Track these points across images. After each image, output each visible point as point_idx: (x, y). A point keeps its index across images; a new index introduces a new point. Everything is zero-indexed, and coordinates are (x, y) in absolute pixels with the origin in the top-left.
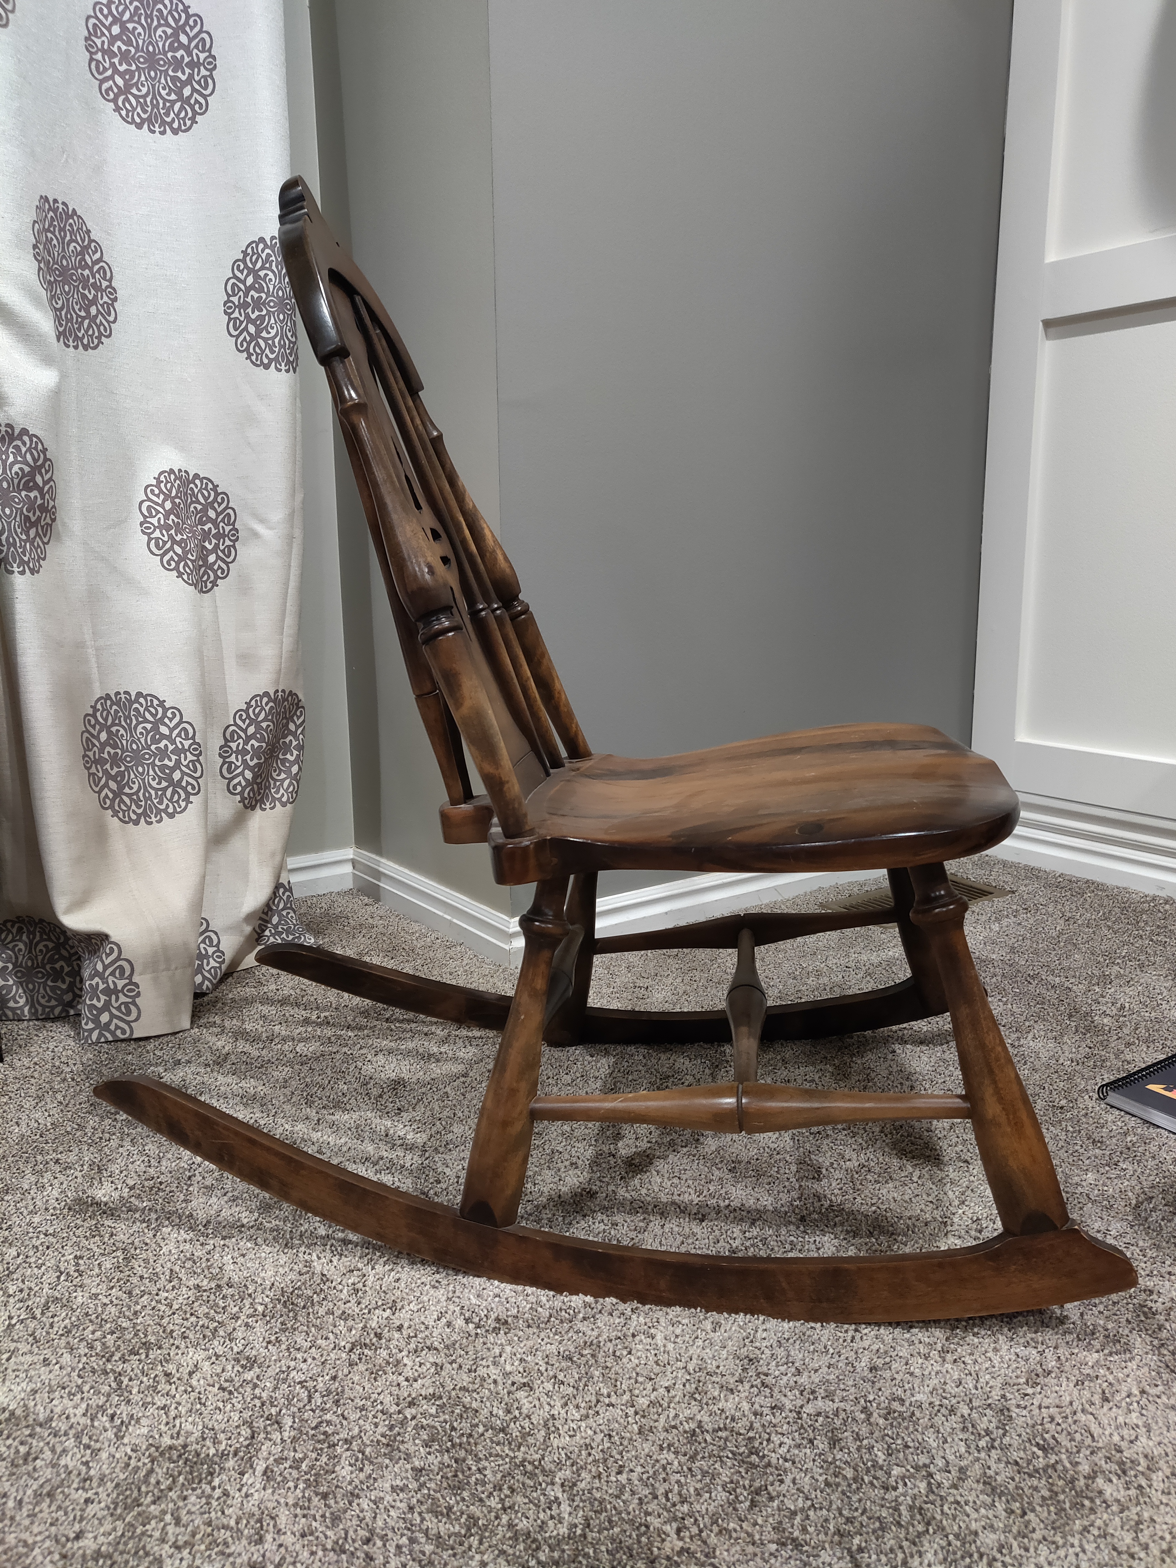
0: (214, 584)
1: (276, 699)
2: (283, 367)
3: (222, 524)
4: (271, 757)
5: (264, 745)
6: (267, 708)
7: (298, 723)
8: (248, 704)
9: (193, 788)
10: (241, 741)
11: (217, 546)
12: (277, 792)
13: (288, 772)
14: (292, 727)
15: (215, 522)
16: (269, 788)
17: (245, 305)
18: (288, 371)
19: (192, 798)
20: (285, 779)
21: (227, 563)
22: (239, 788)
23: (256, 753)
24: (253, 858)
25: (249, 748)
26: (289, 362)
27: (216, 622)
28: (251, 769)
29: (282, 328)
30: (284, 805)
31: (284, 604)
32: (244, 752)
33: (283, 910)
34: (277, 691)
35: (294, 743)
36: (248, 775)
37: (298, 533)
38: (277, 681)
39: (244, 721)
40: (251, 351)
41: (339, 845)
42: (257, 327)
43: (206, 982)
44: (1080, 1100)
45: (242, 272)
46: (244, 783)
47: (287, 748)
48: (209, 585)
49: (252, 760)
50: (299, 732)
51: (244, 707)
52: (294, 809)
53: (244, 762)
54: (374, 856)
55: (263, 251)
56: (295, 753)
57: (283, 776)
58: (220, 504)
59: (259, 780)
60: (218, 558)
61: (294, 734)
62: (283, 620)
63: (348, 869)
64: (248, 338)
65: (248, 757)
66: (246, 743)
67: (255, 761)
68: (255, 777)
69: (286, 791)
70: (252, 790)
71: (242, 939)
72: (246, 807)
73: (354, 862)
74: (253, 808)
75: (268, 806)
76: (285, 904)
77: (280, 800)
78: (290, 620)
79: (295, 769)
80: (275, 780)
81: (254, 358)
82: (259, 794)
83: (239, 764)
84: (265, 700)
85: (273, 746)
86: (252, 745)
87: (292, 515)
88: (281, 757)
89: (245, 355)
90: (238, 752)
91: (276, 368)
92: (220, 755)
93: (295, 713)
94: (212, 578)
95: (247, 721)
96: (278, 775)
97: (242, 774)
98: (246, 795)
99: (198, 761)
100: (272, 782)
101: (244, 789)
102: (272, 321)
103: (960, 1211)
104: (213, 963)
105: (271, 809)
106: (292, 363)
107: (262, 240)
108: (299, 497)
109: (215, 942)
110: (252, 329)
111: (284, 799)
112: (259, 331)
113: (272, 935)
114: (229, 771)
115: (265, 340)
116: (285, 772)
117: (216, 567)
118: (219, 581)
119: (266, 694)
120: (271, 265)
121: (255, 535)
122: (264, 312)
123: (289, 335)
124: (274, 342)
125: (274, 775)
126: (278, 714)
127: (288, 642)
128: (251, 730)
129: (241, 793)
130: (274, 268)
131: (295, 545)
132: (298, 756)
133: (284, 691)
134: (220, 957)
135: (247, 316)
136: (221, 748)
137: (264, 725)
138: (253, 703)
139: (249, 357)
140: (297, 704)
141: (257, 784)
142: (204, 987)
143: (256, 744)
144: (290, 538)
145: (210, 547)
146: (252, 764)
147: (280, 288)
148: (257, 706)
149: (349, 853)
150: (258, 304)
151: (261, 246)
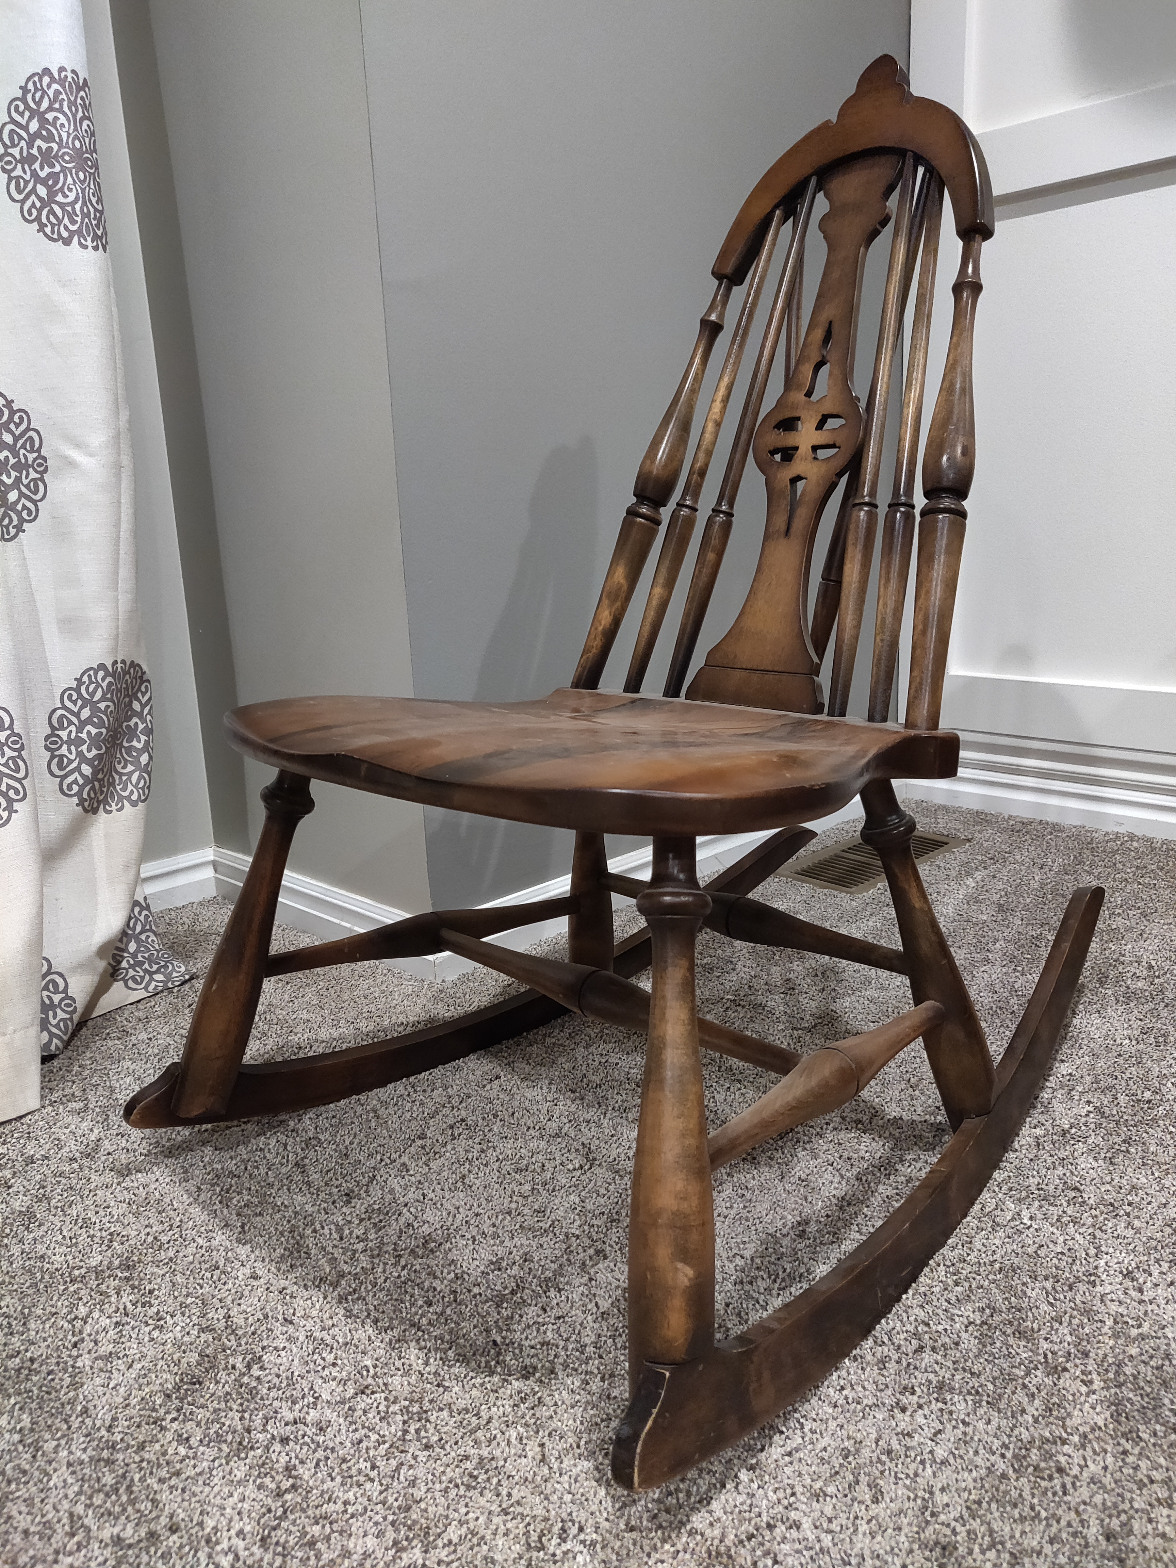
0: (19, 529)
1: (115, 672)
2: (89, 243)
3: (22, 451)
4: (113, 746)
5: (104, 731)
6: (104, 685)
7: (144, 701)
8: (79, 681)
9: (17, 792)
10: (73, 728)
11: (18, 480)
12: (124, 789)
13: (136, 762)
14: (136, 706)
15: (12, 449)
16: (113, 784)
17: (29, 160)
18: (96, 248)
19: (16, 806)
20: (133, 772)
21: (34, 502)
22: (75, 788)
23: (95, 741)
24: (101, 873)
25: (84, 735)
26: (96, 237)
27: (27, 578)
28: (89, 762)
29: (83, 190)
30: (134, 804)
31: (117, 552)
32: (79, 742)
33: (141, 933)
34: (115, 662)
35: (141, 726)
36: (87, 770)
37: (126, 460)
38: (115, 650)
39: (75, 703)
40: (44, 220)
41: (195, 845)
42: (49, 188)
43: (55, 1041)
45: (22, 114)
46: (81, 781)
47: (132, 733)
48: (13, 531)
49: (89, 750)
50: (146, 712)
51: (74, 684)
52: (148, 809)
53: (80, 754)
54: (240, 856)
55: (49, 86)
56: (143, 738)
57: (130, 768)
58: (17, 426)
59: (100, 776)
60: (21, 495)
61: (140, 715)
62: (116, 573)
63: (208, 873)
64: (38, 204)
65: (84, 748)
66: (80, 729)
67: (94, 752)
68: (95, 773)
69: (136, 786)
70: (93, 788)
71: (96, 978)
72: (86, 811)
73: (215, 865)
74: (95, 811)
75: (114, 807)
76: (143, 926)
77: (128, 798)
78: (125, 572)
79: (144, 759)
80: (121, 775)
81: (48, 230)
82: (102, 792)
83: (72, 757)
84: (101, 674)
85: (115, 731)
86: (89, 732)
87: (117, 436)
88: (125, 744)
89: (35, 226)
90: (69, 742)
91: (80, 244)
92: (47, 748)
93: (139, 689)
94: (15, 522)
95: (80, 702)
96: (124, 767)
97: (78, 769)
98: (85, 796)
99: (20, 757)
100: (117, 777)
101: (81, 788)
102: (70, 180)
104: (61, 1015)
105: (118, 810)
106: (101, 238)
107: (47, 71)
108: (124, 416)
109: (61, 988)
110: (42, 191)
111: (135, 797)
112: (52, 194)
113: (132, 966)
114: (60, 767)
115: (62, 205)
116: (132, 763)
117: (19, 507)
118: (26, 526)
119: (102, 666)
120: (61, 105)
121: (71, 463)
122: (58, 168)
123: (94, 200)
124: (74, 209)
125: (119, 767)
126: (119, 691)
127: (124, 600)
128: (86, 713)
129: (79, 794)
130: (66, 109)
131: (123, 476)
132: (147, 742)
133: (123, 662)
134: (69, 1005)
135: (34, 173)
136: (47, 738)
137: (102, 705)
138: (85, 678)
139: (41, 229)
140: (141, 677)
141: (99, 781)
142: (53, 1048)
143: (94, 731)
144: (118, 467)
145: (9, 481)
146: (90, 756)
147: (76, 137)
148: (91, 682)
149: (209, 853)
150: (48, 158)
151: (46, 80)
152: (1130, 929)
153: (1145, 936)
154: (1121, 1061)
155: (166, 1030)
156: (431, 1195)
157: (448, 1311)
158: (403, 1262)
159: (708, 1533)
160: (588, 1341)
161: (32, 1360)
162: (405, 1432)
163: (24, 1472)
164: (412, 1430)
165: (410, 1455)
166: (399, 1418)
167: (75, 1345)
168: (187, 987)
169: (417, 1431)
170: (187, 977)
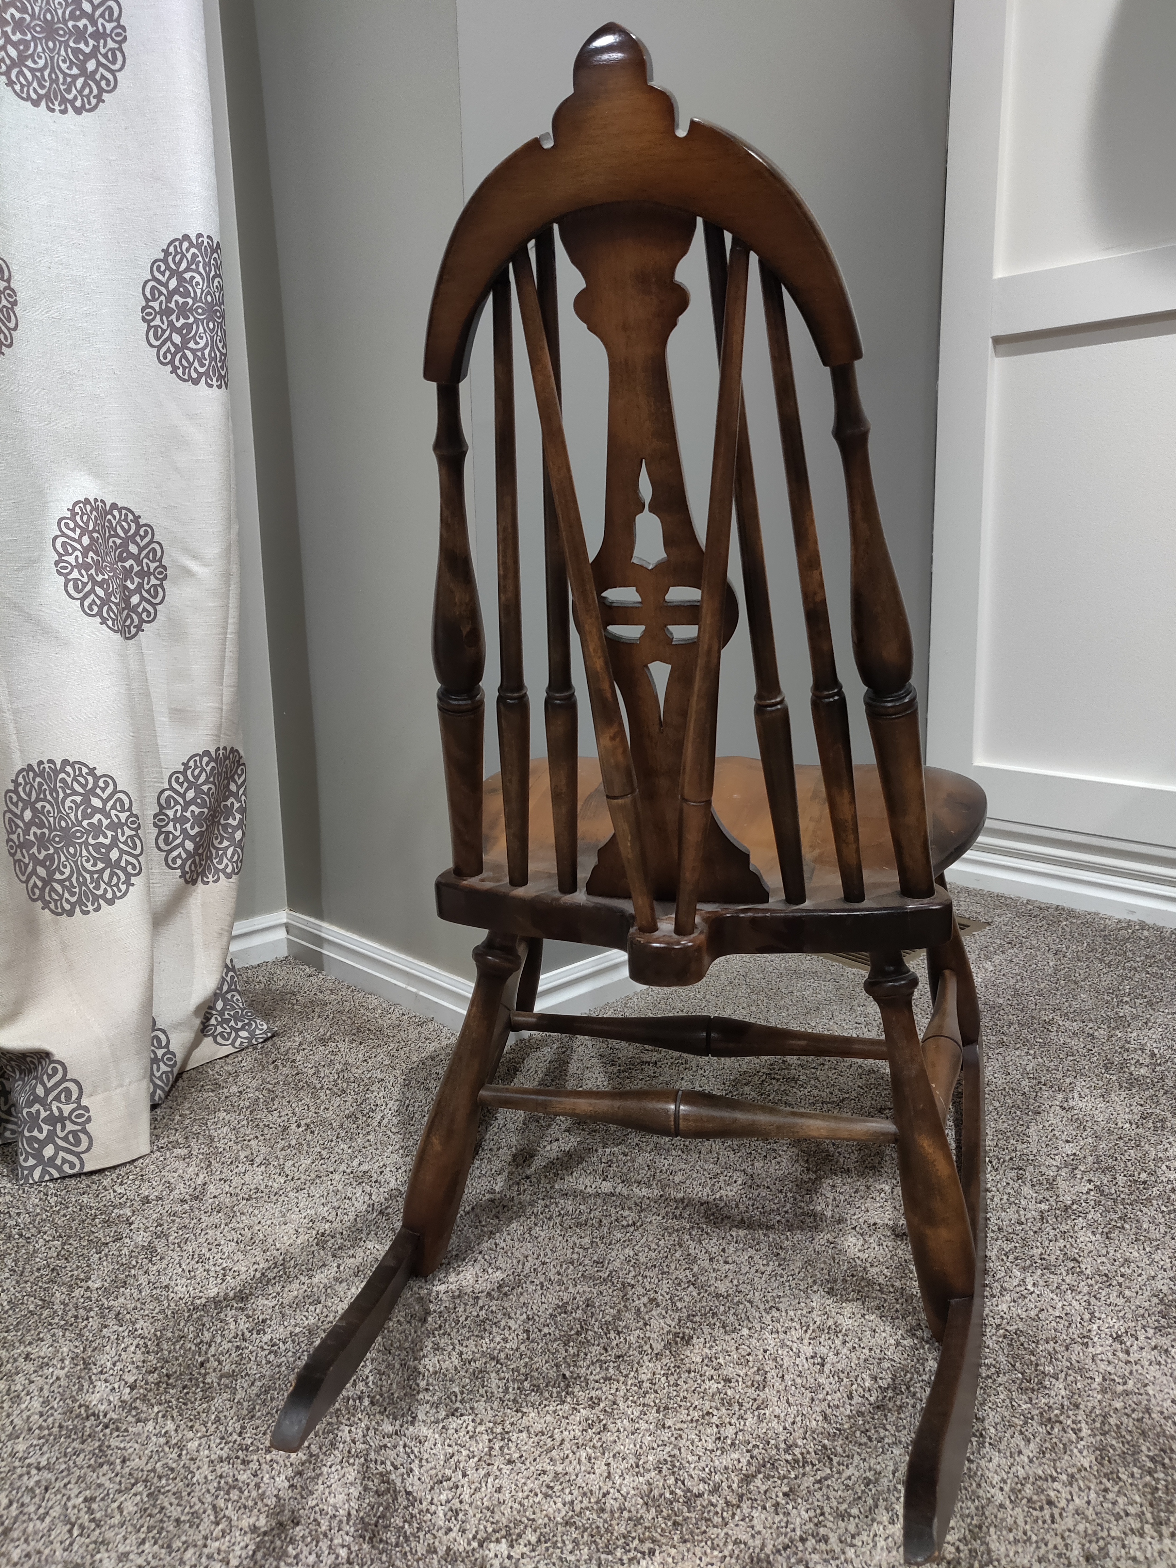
0: (139, 629)
1: (217, 757)
2: (215, 383)
3: (145, 561)
4: (212, 824)
5: (206, 810)
6: (208, 769)
7: (239, 782)
8: (186, 765)
9: (134, 868)
10: (178, 807)
11: (140, 586)
12: (220, 862)
13: (231, 839)
14: (233, 787)
15: (137, 559)
16: (210, 858)
17: (168, 312)
18: (220, 387)
19: (133, 880)
20: (228, 847)
21: (154, 605)
22: (179, 862)
23: (198, 820)
24: (198, 938)
25: (188, 814)
26: (221, 377)
27: (144, 672)
28: (192, 839)
29: (212, 338)
30: (229, 876)
31: (223, 651)
32: (183, 820)
33: (227, 992)
34: (218, 749)
35: (237, 806)
36: (189, 845)
37: (235, 569)
38: (218, 738)
39: (181, 785)
40: (177, 363)
41: (270, 908)
42: (183, 337)
43: (159, 1091)
44: (1159, 1172)
45: (163, 273)
46: (184, 856)
47: (228, 812)
48: (133, 630)
49: (192, 828)
50: (241, 792)
51: (181, 768)
52: (240, 881)
53: (184, 831)
54: (312, 920)
55: (188, 250)
56: (238, 816)
57: (226, 843)
58: (142, 538)
59: (200, 851)
60: (143, 598)
61: (236, 795)
62: (222, 669)
63: (282, 934)
64: (173, 350)
65: (188, 826)
66: (185, 809)
67: (197, 829)
68: (196, 848)
69: (230, 860)
70: (194, 862)
71: (193, 1035)
72: (187, 882)
73: (288, 927)
74: (194, 882)
75: (211, 879)
76: (229, 986)
77: (224, 871)
78: (230, 668)
79: (238, 835)
80: (217, 849)
81: (180, 372)
82: (201, 865)
83: (177, 833)
84: (205, 759)
85: (215, 811)
86: (193, 812)
87: (228, 549)
88: (222, 822)
89: (169, 368)
90: (175, 820)
91: (207, 383)
92: (155, 824)
93: (236, 772)
94: (136, 622)
95: (186, 785)
96: (221, 843)
97: (182, 844)
98: (187, 869)
99: (137, 835)
100: (214, 852)
101: (184, 862)
102: (201, 330)
103: (1095, 1327)
104: (164, 1068)
105: (215, 882)
106: (224, 377)
107: (186, 237)
108: (235, 528)
109: (164, 1043)
110: (177, 339)
111: (229, 870)
112: (185, 341)
113: (219, 1023)
114: (167, 843)
115: (193, 351)
116: (227, 839)
117: (140, 610)
118: (144, 626)
119: (207, 753)
120: (197, 267)
121: (188, 572)
122: (191, 320)
123: (220, 345)
124: (203, 354)
125: (216, 843)
126: (220, 774)
127: (228, 693)
128: (191, 794)
129: (182, 867)
130: (201, 269)
131: (232, 583)
132: (241, 820)
133: (225, 748)
134: (171, 1059)
135: (171, 324)
136: (155, 816)
137: (205, 788)
138: (192, 763)
139: (174, 370)
140: (238, 761)
141: (200, 855)
142: (157, 1098)
143: (197, 811)
144: (227, 575)
145: (132, 587)
146: (192, 833)
147: (209, 293)
148: (196, 767)
149: (282, 916)
150: (183, 311)
151: (185, 245)
152: (1135, 1017)
153: (1150, 1024)
154: (1121, 1143)
155: (254, 1084)
156: (503, 1245)
157: (523, 1348)
158: (481, 1303)
159: (750, 1542)
160: (644, 1377)
161: (168, 1376)
162: (491, 1448)
163: (172, 1470)
164: (497, 1447)
165: (495, 1467)
166: (485, 1437)
167: (202, 1364)
168: (269, 1043)
169: (501, 1448)
170: (269, 1035)
